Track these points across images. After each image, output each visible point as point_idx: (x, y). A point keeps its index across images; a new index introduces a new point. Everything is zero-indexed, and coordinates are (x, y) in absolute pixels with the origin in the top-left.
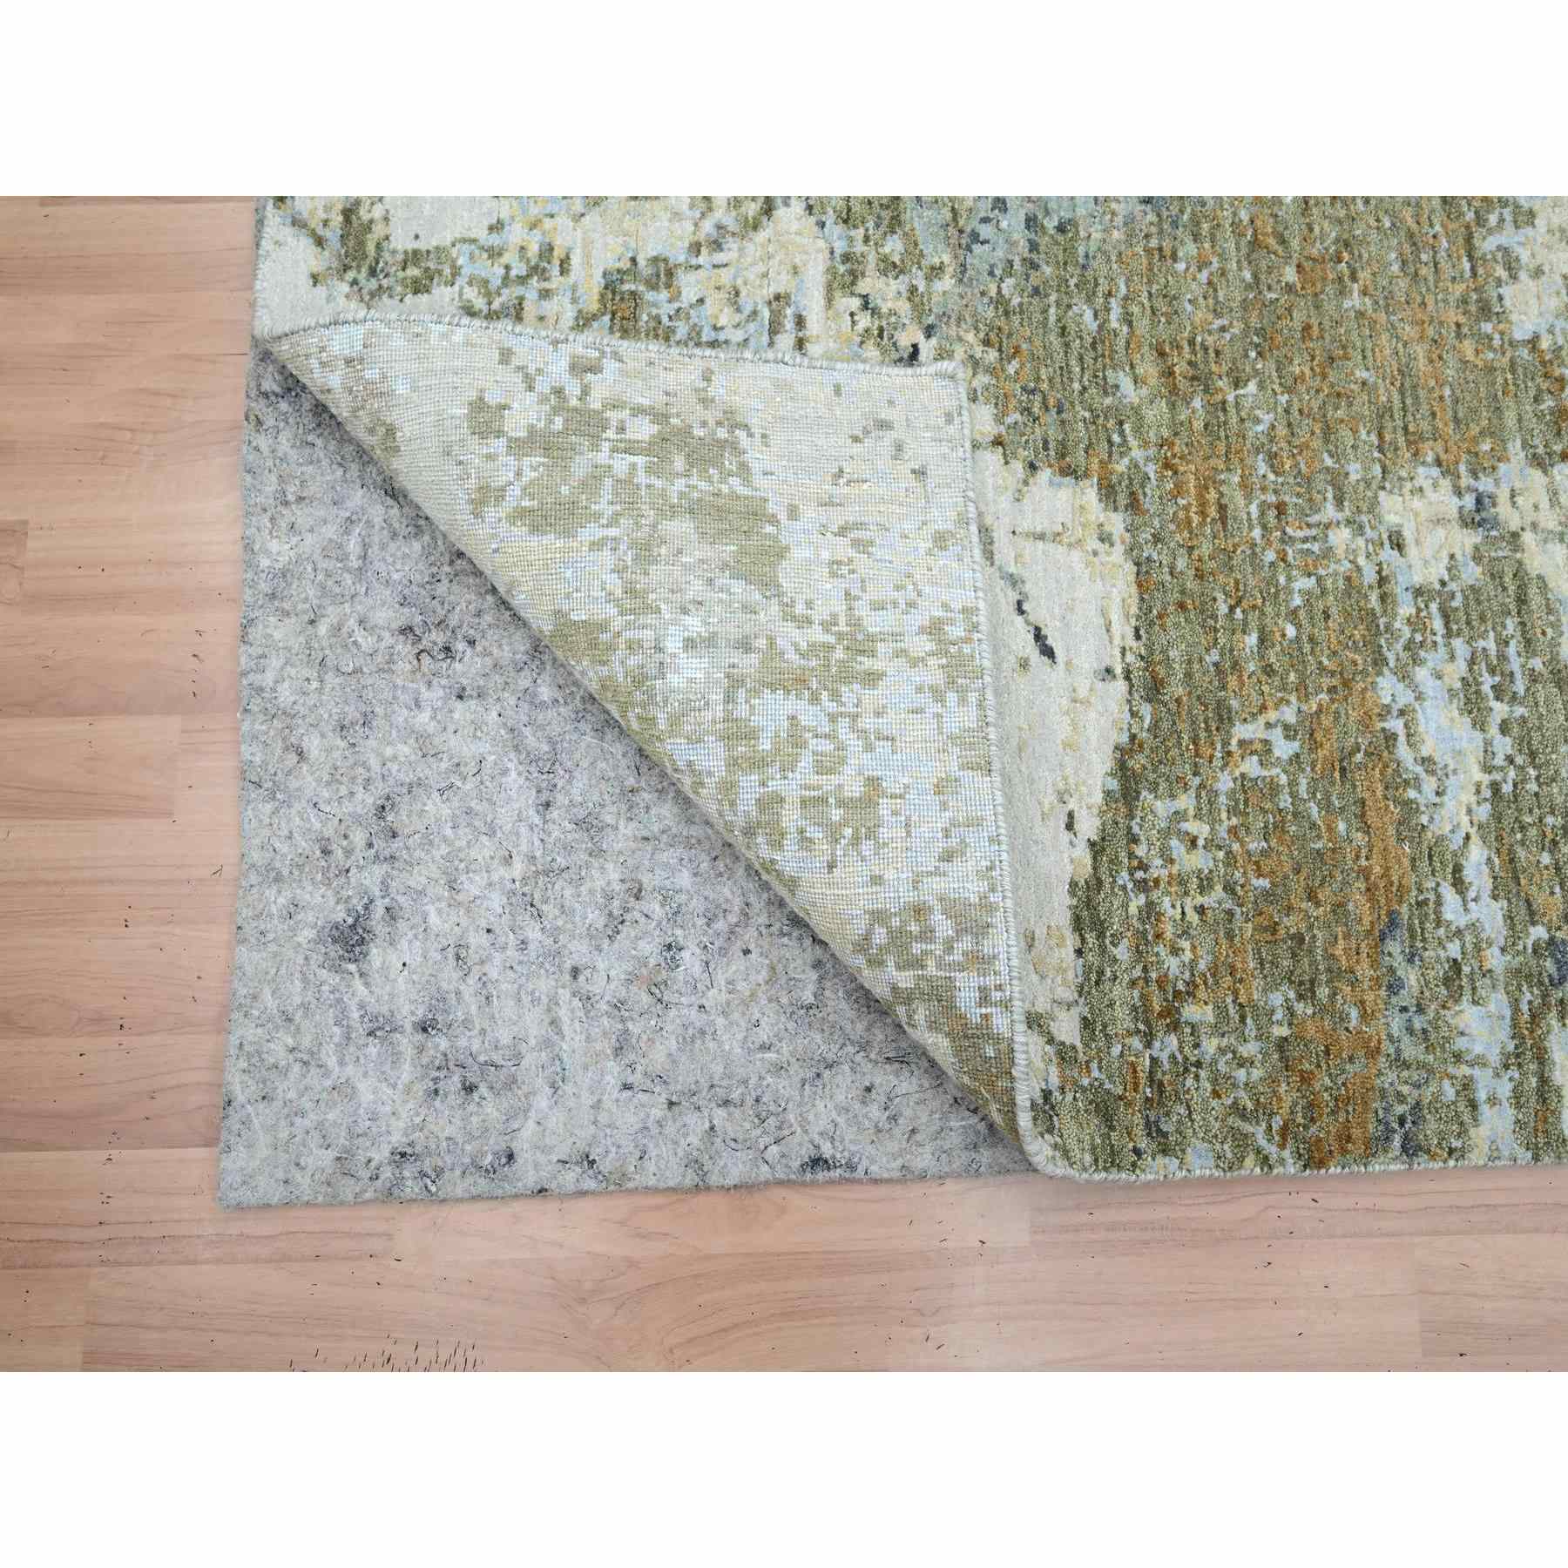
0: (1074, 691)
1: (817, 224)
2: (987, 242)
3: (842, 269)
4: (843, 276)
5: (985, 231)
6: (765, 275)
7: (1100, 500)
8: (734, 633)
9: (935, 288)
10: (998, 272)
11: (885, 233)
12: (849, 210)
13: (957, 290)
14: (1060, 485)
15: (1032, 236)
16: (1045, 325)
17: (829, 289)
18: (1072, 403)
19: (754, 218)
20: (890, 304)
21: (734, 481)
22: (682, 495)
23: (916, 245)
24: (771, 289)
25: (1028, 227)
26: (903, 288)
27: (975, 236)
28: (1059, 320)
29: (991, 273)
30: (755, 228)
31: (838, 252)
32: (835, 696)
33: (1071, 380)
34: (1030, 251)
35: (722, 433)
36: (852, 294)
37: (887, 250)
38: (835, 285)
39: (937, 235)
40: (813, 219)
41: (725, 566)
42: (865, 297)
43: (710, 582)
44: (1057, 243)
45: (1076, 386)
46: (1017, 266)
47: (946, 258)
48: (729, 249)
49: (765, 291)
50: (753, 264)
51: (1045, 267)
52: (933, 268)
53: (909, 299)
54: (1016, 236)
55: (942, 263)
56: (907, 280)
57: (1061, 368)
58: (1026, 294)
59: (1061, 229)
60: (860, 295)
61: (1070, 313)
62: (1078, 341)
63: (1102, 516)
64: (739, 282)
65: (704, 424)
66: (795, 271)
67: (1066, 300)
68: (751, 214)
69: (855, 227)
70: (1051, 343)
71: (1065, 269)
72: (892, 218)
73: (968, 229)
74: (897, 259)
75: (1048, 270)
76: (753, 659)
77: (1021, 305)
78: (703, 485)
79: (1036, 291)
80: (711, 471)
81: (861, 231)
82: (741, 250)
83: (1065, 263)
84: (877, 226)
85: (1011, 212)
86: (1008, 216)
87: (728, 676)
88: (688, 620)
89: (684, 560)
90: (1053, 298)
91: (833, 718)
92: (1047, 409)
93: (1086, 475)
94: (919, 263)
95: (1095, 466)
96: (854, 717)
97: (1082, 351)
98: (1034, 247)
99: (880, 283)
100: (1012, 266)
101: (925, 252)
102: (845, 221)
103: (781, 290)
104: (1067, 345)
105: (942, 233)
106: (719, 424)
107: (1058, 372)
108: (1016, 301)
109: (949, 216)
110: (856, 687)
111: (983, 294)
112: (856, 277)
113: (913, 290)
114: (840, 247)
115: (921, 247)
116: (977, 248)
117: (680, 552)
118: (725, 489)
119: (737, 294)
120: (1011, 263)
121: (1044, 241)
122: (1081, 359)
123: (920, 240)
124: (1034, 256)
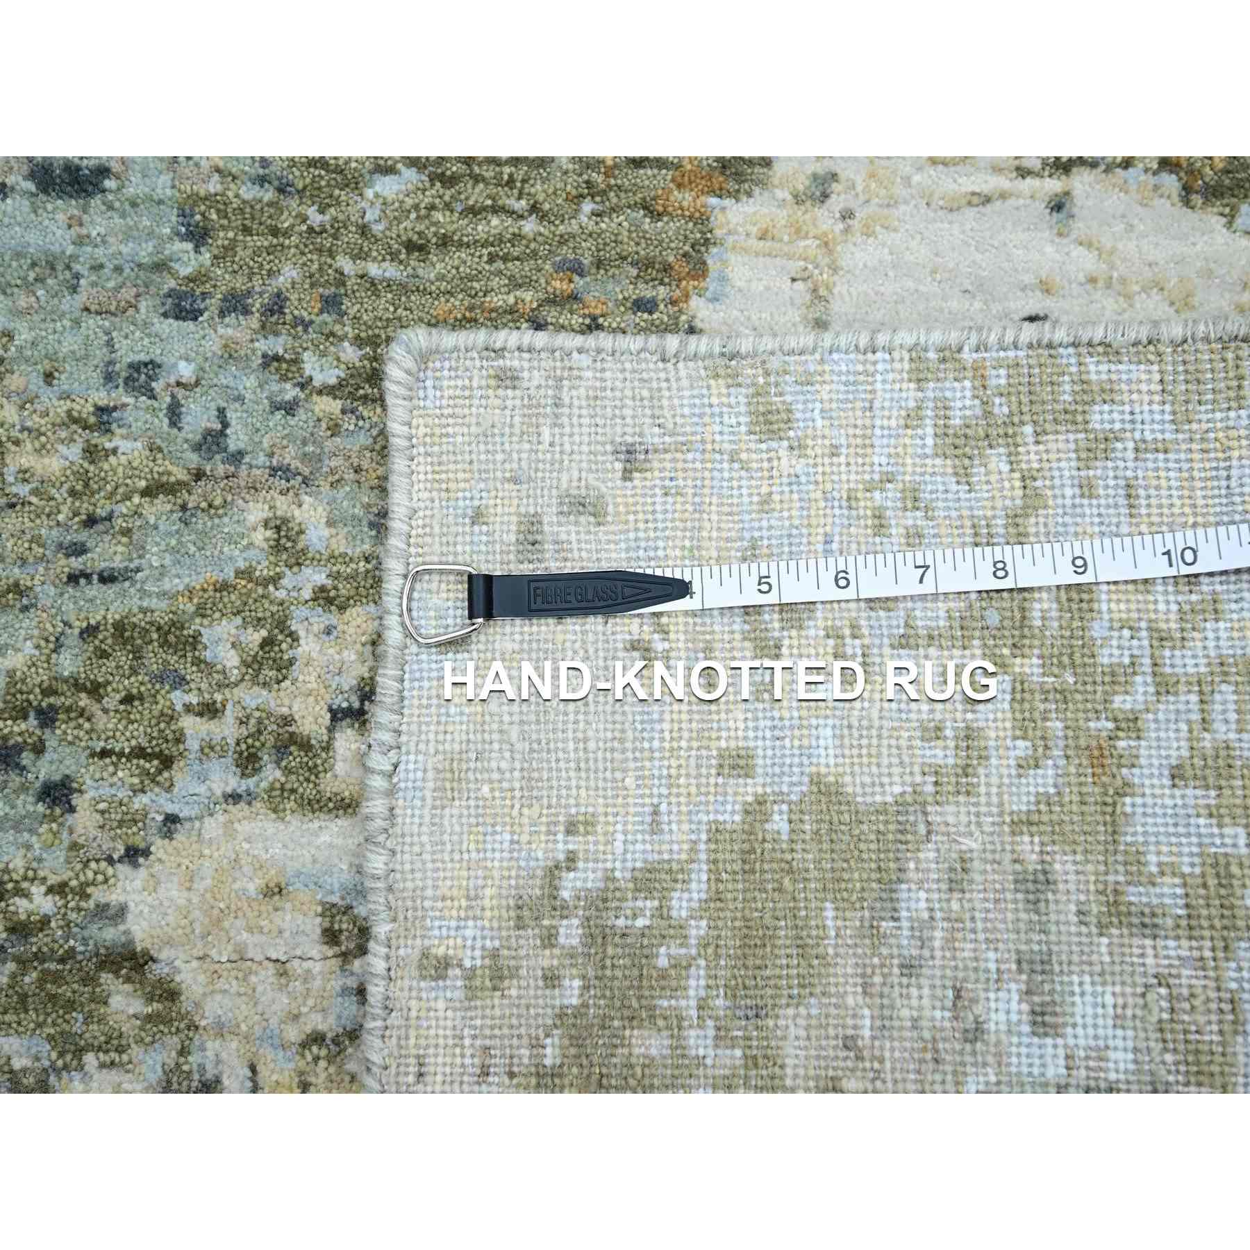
0: (1093, 280)
1: (168, 835)
2: (221, 412)
3: (271, 774)
4: (288, 771)
5: (198, 417)
6: (281, 967)
7: (749, 194)
8: (1014, 910)
9: (320, 546)
10: (290, 392)
11: (198, 662)
12: (140, 752)
13: (325, 488)
14: (723, 279)
15: (214, 303)
16: (404, 289)
17: (317, 805)
18: (563, 241)
19: (150, 999)
20: (350, 656)
21: (681, 904)
22: (722, 1037)
23: (223, 587)
24: (314, 953)
25: (194, 315)
26: (320, 619)
27: (213, 441)
28: (394, 256)
29: (290, 408)
30: (172, 995)
31: (234, 783)
32: (1118, 678)
33: (518, 237)
34: (246, 312)
35: (570, 933)
36: (327, 747)
37: (231, 660)
38: (309, 791)
39: (204, 537)
40: (159, 847)
41: (872, 933)
42: (337, 715)
43: (909, 968)
44: (230, 249)
45: (530, 226)
46: (278, 345)
47: (256, 512)
48: (218, 1062)
49: (317, 967)
50: (252, 996)
51: (281, 281)
52: (277, 548)
53: (342, 608)
54: (213, 345)
55: (266, 524)
56: (302, 612)
57: (492, 259)
58: (337, 328)
59: (198, 236)
60: (331, 730)
61: (378, 228)
62: (438, 216)
63: (780, 194)
64: (293, 1034)
65: (551, 979)
66: (275, 891)
67: (351, 237)
68: (138, 1006)
69: (179, 739)
70: (441, 278)
71: (287, 234)
72: (164, 644)
73: (193, 459)
74: (255, 637)
75: (289, 273)
76: (1064, 866)
77: (359, 342)
78: (696, 984)
79: (331, 304)
80: (663, 962)
81: (189, 723)
82: (220, 1030)
83: (275, 232)
84: (180, 682)
85: (156, 353)
86: (167, 360)
87: (1102, 928)
88: (996, 1021)
89: (867, 1033)
90: (346, 264)
91: (1165, 687)
92: (574, 297)
93: (701, 219)
94: (266, 582)
95: (686, 198)
96: (1161, 638)
97: (459, 207)
98: (235, 304)
99: (306, 677)
100: (277, 358)
101: (242, 565)
102: (167, 762)
103: (314, 926)
104: (445, 242)
105: (201, 522)
106: (549, 939)
107: (499, 264)
108: (350, 353)
109: (162, 504)
110: (1097, 630)
111: (335, 430)
112: (293, 739)
113: (324, 598)
114: (224, 778)
115: (229, 574)
116: (237, 439)
117: (849, 1043)
118: (698, 930)
119: (317, 1038)
120: (270, 360)
121: (226, 280)
122: (473, 212)
123: (214, 575)
124: (256, 304)
